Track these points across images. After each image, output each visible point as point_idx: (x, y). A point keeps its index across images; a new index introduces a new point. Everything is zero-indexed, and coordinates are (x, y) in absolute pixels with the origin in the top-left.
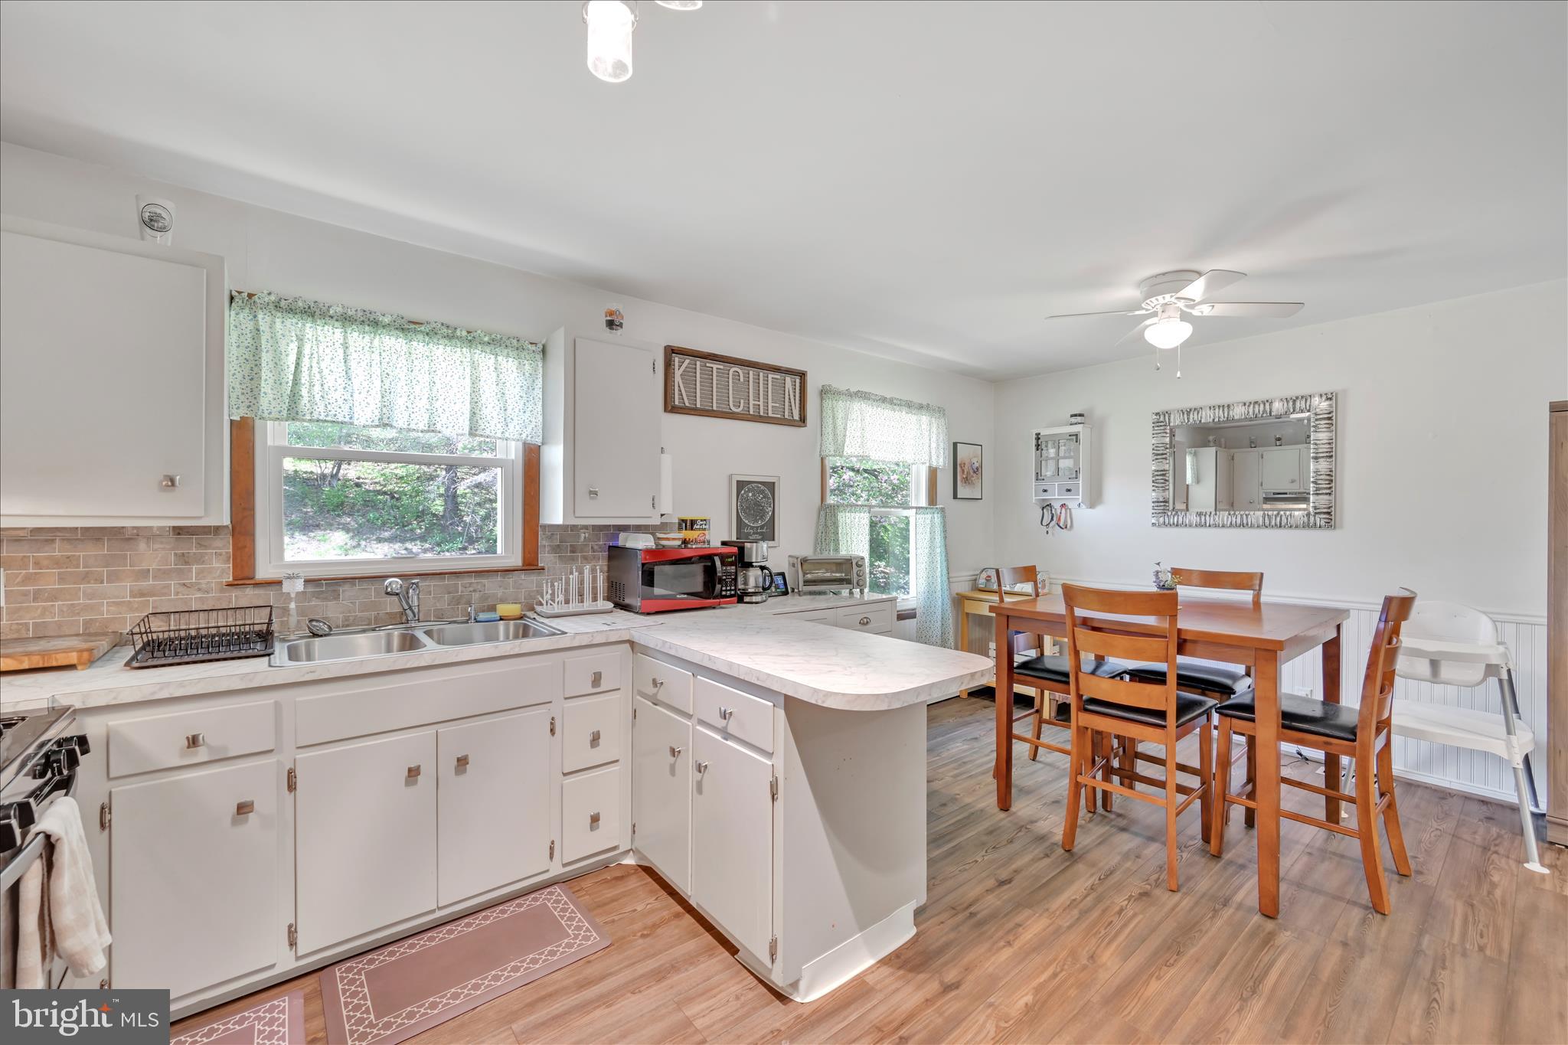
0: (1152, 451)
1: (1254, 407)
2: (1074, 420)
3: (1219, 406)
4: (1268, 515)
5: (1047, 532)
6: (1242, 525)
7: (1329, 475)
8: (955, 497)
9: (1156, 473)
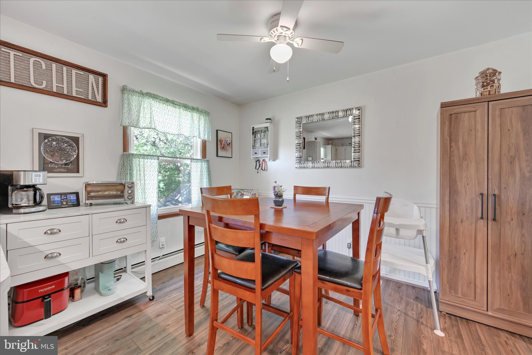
0: (295, 135)
1: (332, 114)
2: (267, 121)
3: (320, 114)
4: (337, 162)
5: (258, 172)
6: (328, 167)
7: (359, 144)
8: (217, 156)
9: (297, 145)
